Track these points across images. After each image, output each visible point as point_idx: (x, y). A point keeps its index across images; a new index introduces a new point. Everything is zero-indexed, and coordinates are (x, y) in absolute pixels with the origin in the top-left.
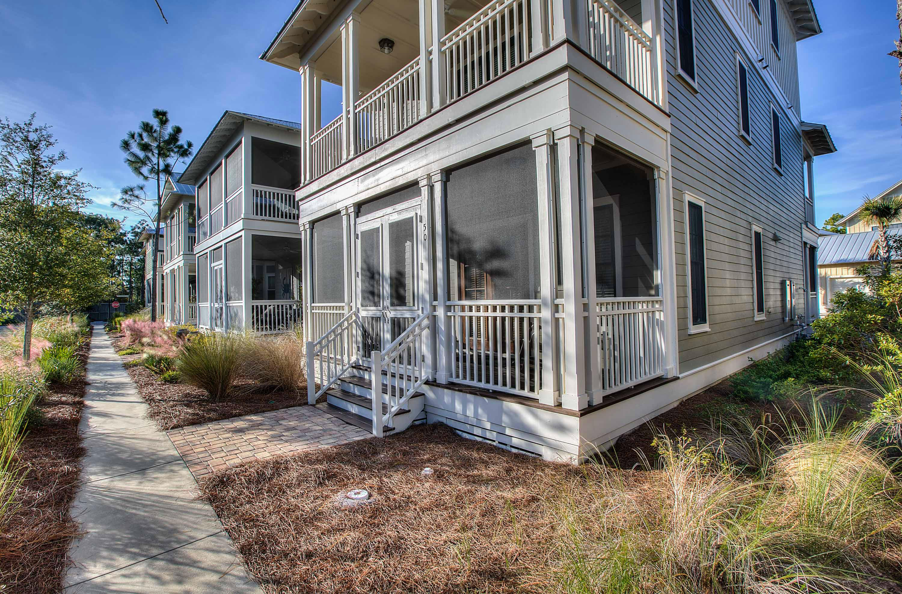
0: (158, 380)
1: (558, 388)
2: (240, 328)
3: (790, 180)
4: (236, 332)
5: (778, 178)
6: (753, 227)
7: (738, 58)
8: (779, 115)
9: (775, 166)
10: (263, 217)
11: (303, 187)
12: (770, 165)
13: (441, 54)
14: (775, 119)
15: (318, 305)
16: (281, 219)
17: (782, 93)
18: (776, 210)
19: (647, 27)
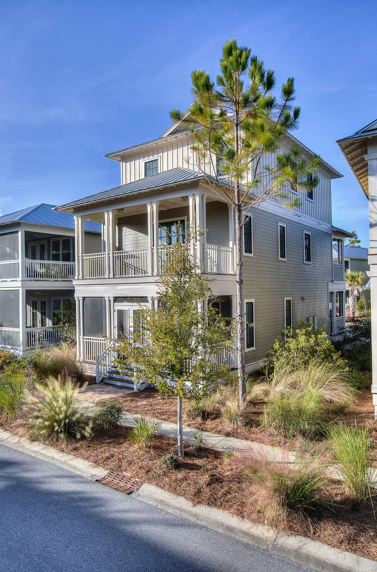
2: (14, 344)
3: (319, 263)
4: (9, 347)
5: (308, 267)
6: (286, 299)
7: (280, 224)
8: (310, 234)
9: (305, 262)
10: (31, 278)
11: (78, 279)
12: (301, 263)
13: (158, 252)
14: (308, 237)
15: (87, 337)
16: (40, 279)
17: (315, 219)
18: (304, 284)
19: (231, 243)
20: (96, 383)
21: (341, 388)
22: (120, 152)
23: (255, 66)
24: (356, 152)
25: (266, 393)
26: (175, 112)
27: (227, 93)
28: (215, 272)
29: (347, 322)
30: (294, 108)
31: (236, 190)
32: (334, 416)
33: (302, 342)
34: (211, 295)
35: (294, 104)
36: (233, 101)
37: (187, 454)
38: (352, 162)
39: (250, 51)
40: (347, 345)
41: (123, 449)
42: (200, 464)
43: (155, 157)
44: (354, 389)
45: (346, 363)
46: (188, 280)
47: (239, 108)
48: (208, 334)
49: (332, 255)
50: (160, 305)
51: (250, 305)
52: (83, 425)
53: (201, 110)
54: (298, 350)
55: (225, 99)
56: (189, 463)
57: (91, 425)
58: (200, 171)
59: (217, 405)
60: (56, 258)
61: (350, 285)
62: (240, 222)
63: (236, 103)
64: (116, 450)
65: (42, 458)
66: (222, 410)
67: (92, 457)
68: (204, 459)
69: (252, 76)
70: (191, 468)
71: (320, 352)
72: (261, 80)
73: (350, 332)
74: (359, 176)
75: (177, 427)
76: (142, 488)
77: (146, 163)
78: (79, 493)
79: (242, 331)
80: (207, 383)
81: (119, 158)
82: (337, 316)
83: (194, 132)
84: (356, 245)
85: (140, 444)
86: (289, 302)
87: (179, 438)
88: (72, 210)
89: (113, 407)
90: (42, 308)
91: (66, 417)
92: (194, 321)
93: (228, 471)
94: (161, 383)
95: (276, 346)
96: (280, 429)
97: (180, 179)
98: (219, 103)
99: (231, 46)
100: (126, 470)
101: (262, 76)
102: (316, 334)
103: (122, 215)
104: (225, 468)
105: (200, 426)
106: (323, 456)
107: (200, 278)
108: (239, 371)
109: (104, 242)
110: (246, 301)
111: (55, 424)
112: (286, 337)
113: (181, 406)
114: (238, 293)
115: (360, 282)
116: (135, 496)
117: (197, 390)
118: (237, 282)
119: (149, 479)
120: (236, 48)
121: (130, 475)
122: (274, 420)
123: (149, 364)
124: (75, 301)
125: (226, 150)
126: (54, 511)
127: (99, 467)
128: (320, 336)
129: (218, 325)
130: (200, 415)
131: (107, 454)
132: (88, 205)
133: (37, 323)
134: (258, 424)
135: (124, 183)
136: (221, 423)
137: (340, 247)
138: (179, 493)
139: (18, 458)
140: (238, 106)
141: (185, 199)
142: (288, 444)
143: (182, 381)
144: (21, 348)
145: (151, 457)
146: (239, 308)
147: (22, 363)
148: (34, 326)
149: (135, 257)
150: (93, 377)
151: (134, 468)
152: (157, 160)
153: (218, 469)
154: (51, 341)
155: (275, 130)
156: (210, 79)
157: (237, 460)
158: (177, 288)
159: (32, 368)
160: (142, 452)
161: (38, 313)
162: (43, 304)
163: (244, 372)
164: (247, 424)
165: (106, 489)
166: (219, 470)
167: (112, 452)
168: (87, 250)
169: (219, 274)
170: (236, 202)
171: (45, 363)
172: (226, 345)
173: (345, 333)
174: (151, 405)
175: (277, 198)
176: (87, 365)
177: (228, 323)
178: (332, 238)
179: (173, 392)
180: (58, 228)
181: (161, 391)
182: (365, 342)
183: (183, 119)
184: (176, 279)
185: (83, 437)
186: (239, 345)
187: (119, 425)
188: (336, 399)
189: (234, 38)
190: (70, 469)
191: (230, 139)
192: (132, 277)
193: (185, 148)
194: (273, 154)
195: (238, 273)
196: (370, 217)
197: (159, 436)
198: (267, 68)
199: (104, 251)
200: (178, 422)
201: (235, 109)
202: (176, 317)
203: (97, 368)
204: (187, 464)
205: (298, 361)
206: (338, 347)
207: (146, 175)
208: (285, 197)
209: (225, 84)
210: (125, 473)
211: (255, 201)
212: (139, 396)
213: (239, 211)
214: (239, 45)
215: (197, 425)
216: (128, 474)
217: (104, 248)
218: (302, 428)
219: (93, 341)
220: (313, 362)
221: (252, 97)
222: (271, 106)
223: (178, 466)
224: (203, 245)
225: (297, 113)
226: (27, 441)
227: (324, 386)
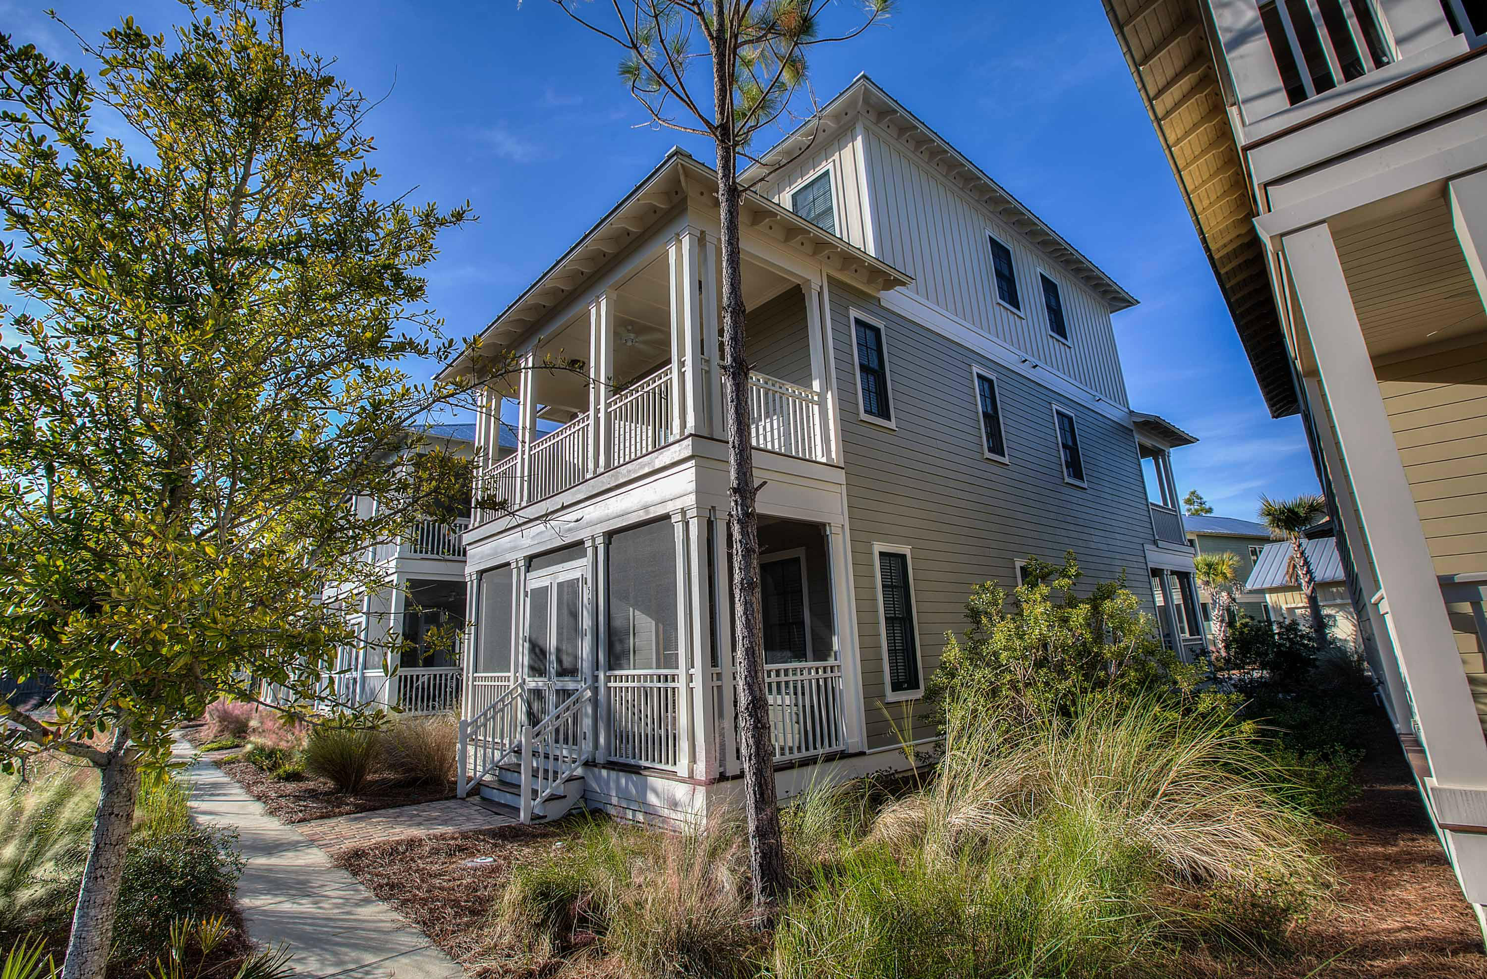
0: (268, 778)
1: (693, 759)
3: (1108, 491)
5: (1077, 493)
6: (1020, 564)
7: (976, 370)
8: (1072, 415)
9: (1068, 480)
11: (472, 529)
12: (1057, 480)
14: (1066, 421)
15: (480, 674)
17: (1080, 386)
19: (816, 385)
51: (895, 562)
61: (1207, 583)
110: (878, 547)
115: (1228, 575)
137: (1162, 468)
178: (1138, 445)
224: (707, 362)
227: (1155, 802)
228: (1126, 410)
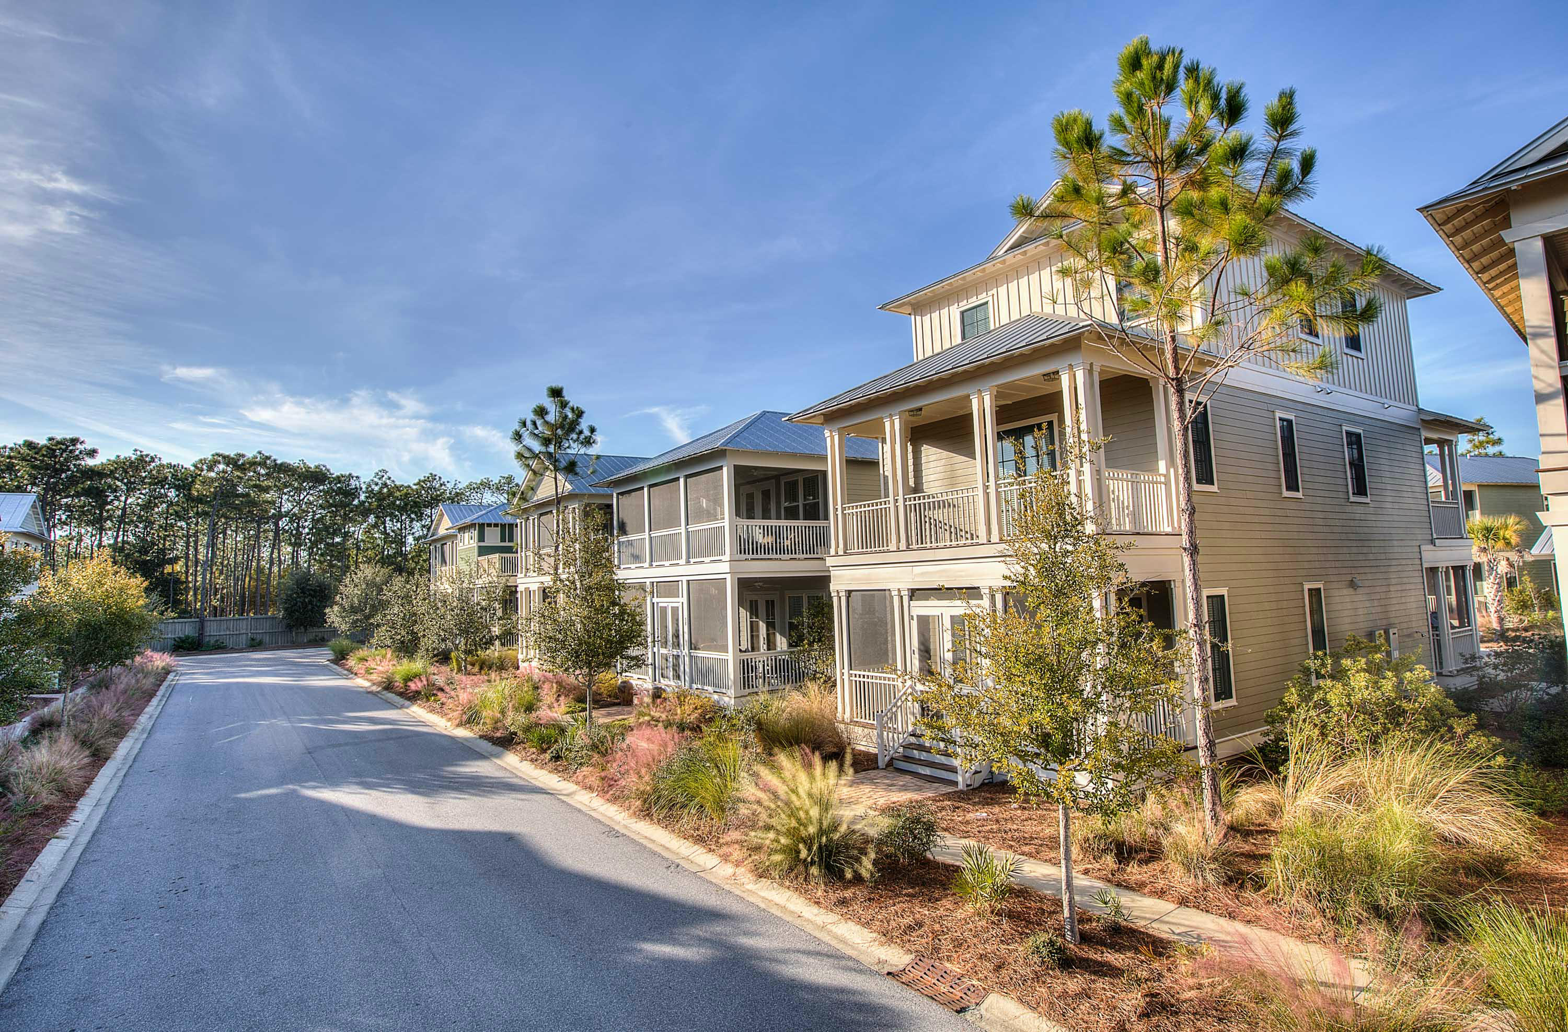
2: (719, 685)
3: (1390, 499)
4: (710, 689)
5: (1360, 509)
6: (1307, 586)
7: (1278, 414)
8: (1361, 431)
9: (1352, 499)
10: (747, 556)
11: (837, 555)
12: (1343, 502)
13: (998, 493)
14: (1354, 440)
15: (858, 673)
16: (763, 556)
17: (1370, 397)
18: (1354, 550)
19: (1162, 466)
20: (878, 768)
21: (1486, 808)
22: (908, 296)
23: (1197, 80)
24: (1477, 228)
25: (1274, 810)
26: (1021, 203)
27: (1134, 148)
28: (1128, 528)
29: (1482, 642)
30: (1298, 154)
31: (1168, 348)
32: (1474, 881)
33: (1360, 689)
34: (1125, 580)
35: (1298, 145)
36: (1150, 162)
37: (1085, 938)
38: (1466, 253)
39: (1181, 51)
40: (1491, 701)
41: (942, 912)
42: (1118, 965)
43: (983, 298)
44: (1525, 815)
45: (1494, 745)
46: (1070, 548)
47: (1163, 172)
48: (1123, 667)
49: (1425, 478)
50: (1011, 603)
51: (1217, 603)
52: (856, 852)
53: (1077, 190)
54: (1352, 708)
55: (1130, 159)
56: (1091, 960)
57: (873, 856)
58: (1082, 316)
59: (1151, 831)
60: (792, 514)
61: (1484, 550)
62: (1182, 416)
63: (1156, 162)
64: (927, 913)
65: (779, 914)
66: (1166, 842)
67: (878, 923)
68: (1129, 954)
69: (1191, 102)
70: (1099, 971)
71: (1414, 714)
72: (1213, 108)
73: (1496, 667)
74: (1488, 282)
75: (1060, 873)
76: (987, 1002)
77: (962, 313)
78: (854, 992)
79: (1204, 661)
80: (1127, 777)
81: (908, 309)
82: (1453, 627)
83: (1064, 237)
84: (1491, 450)
85: (978, 905)
86: (1315, 594)
87: (1065, 899)
88: (821, 419)
89: (918, 821)
90: (768, 615)
91: (821, 832)
92: (1091, 638)
93: (1191, 988)
94: (1020, 774)
95: (1292, 697)
96: (1320, 901)
97: (1040, 336)
98: (1117, 169)
99: (1137, 53)
100: (949, 959)
101: (1216, 97)
102: (1398, 669)
103: (919, 421)
104: (1183, 981)
105: (1113, 875)
106: (1452, 983)
107: (1097, 543)
108: (1200, 754)
109: (886, 478)
110: (1205, 593)
111: (801, 846)
112: (1313, 677)
113: (1067, 827)
114: (1188, 574)
115: (1513, 542)
116: (973, 1019)
117: (1104, 792)
118: (1185, 549)
119: (1002, 985)
120: (1149, 54)
121: (958, 970)
122: (1302, 875)
123: (994, 730)
124: (831, 598)
125: (1138, 264)
126: (806, 1024)
127: (892, 945)
128: (1408, 674)
129: (1147, 646)
130: (1111, 851)
131: (908, 920)
132: (851, 407)
133: (758, 643)
134: (1259, 884)
135: (920, 358)
136: (1163, 872)
137: (1447, 458)
138: (1072, 1026)
139: (735, 907)
140: (1162, 168)
141: (1052, 376)
142: (1345, 941)
143: (1069, 770)
144: (731, 692)
145: (1003, 935)
146: (1192, 607)
147: (734, 722)
148: (753, 649)
149: (949, 506)
150: (872, 754)
151: (968, 956)
152: (987, 303)
153: (1163, 980)
154: (786, 680)
155: (1256, 206)
156: (1093, 124)
157: (1210, 967)
158: (1048, 568)
159: (754, 731)
160: (984, 923)
161: (761, 623)
162: (770, 605)
163: (1213, 756)
164: (1231, 880)
165: (910, 993)
166: (1168, 983)
167: (918, 916)
168: (852, 495)
169: (1138, 534)
170: (1171, 373)
171: (777, 723)
172: (1169, 691)
173: (1481, 668)
174: (997, 821)
175: (1273, 356)
176: (859, 730)
177: (1169, 643)
178: (1423, 438)
179: (1048, 795)
180: (794, 456)
181: (1021, 791)
182: (1548, 694)
183: (1037, 214)
184: (1045, 546)
185: (858, 879)
186: (1197, 693)
187: (929, 860)
188: (1474, 837)
189: (1142, 35)
190: (834, 943)
191: (1146, 241)
192: (945, 547)
193: (1045, 273)
194: (1256, 259)
195: (1184, 528)
196: (1536, 378)
197: (1019, 891)
198: (1224, 80)
199: (887, 496)
200: (1063, 862)
201: (1154, 176)
202: (1048, 629)
203: (880, 736)
204: (1087, 960)
205: (1352, 733)
206: (1464, 705)
207: (963, 338)
208: (1293, 351)
209: (1129, 130)
210: (948, 965)
211: (1215, 367)
212: (970, 799)
213: (1178, 392)
214: (1155, 47)
215: (1105, 872)
216: (954, 968)
217: (886, 489)
218: (1382, 902)
219: (869, 680)
220: (1396, 737)
221: (1193, 146)
222: (1242, 157)
223: (1067, 963)
224: (1098, 472)
225: (1308, 163)
226: (749, 875)
227: (1435, 801)
228: (1415, 408)
